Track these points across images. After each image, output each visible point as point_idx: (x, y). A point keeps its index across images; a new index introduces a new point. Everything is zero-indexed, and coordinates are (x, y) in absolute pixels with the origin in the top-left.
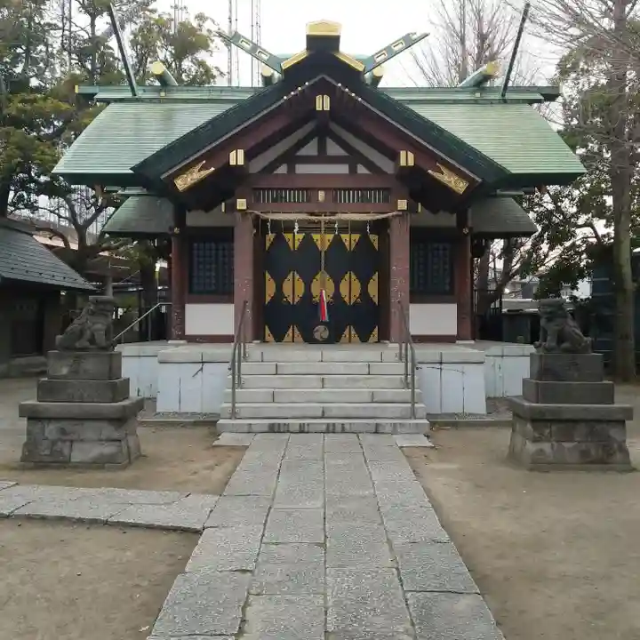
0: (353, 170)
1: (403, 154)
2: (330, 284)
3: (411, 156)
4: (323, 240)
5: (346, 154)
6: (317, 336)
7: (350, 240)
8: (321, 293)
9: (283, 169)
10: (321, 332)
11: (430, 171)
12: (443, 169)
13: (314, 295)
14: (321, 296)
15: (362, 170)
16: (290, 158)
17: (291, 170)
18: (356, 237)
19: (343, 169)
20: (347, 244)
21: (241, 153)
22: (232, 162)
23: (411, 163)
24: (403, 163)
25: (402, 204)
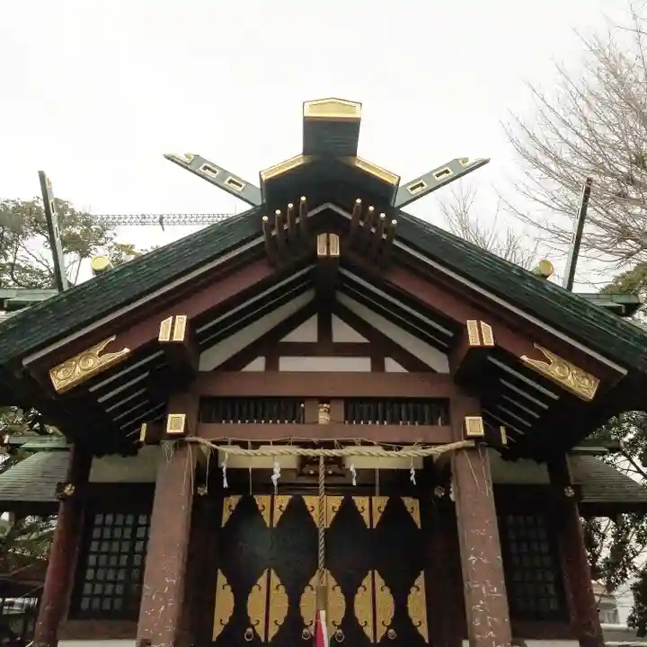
0: (378, 366)
1: (471, 325)
2: (337, 599)
3: (487, 329)
4: (322, 508)
5: (365, 340)
7: (371, 508)
8: (318, 617)
9: (258, 365)
11: (524, 358)
12: (547, 353)
13: (307, 622)
14: (318, 626)
15: (392, 366)
16: (272, 346)
17: (272, 365)
18: (380, 502)
19: (362, 364)
20: (366, 515)
21: (181, 321)
22: (164, 336)
23: (489, 341)
24: (474, 341)
25: (475, 425)
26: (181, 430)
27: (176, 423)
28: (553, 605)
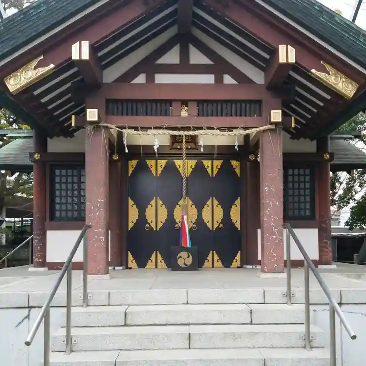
0: (219, 80)
1: (282, 48)
2: (193, 211)
3: (292, 51)
5: (211, 63)
6: (180, 262)
7: (212, 166)
8: (183, 218)
9: (141, 79)
10: (184, 258)
11: (313, 71)
12: (328, 68)
13: (177, 221)
14: (183, 223)
15: (228, 80)
16: (150, 66)
17: (150, 79)
18: (218, 163)
19: (209, 79)
20: (209, 171)
21: (86, 45)
22: (75, 56)
23: (292, 59)
24: (282, 59)
25: (276, 116)
26: (96, 119)
27: (92, 115)
28: (308, 213)
